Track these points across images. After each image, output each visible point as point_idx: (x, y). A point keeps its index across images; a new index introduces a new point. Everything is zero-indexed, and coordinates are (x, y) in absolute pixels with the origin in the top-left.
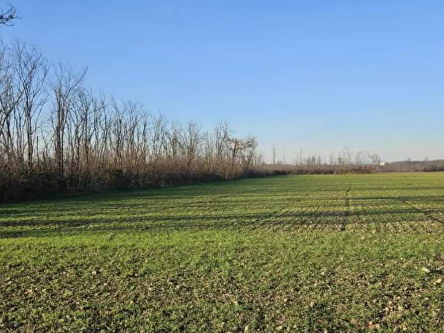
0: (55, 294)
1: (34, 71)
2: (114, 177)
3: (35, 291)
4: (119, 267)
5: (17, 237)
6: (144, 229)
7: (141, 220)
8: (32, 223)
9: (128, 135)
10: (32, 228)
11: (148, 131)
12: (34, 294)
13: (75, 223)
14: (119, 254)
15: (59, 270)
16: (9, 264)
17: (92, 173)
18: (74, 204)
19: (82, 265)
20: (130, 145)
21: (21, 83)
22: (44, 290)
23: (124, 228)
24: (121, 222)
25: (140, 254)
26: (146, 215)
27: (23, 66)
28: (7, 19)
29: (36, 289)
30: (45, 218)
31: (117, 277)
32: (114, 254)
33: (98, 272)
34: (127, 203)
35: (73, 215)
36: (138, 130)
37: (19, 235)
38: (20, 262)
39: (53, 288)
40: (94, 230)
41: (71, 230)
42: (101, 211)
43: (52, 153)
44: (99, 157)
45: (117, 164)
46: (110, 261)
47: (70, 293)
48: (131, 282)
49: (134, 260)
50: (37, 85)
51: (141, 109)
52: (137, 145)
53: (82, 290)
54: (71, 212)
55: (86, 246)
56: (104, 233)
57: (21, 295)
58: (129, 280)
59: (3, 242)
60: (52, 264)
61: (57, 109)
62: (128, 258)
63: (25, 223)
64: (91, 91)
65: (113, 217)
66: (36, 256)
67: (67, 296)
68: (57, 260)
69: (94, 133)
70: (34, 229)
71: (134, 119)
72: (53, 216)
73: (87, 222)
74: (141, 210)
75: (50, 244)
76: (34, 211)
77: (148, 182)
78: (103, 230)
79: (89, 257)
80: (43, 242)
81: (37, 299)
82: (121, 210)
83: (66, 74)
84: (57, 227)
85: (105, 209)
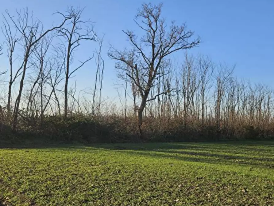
0: (222, 200)
1: (207, 69)
2: (248, 131)
3: (211, 196)
4: (259, 190)
5: (198, 162)
6: (271, 167)
7: (268, 161)
8: (204, 155)
9: (258, 105)
10: (205, 158)
11: (271, 102)
12: (211, 197)
13: (227, 158)
14: (257, 181)
15: (223, 185)
16: (196, 177)
17: (235, 128)
18: (226, 146)
19: (235, 184)
20: (258, 111)
21: (200, 77)
22: (216, 196)
23: (258, 165)
24: (255, 160)
25: (271, 184)
26: (271, 157)
27: (202, 67)
28: (196, 44)
29: (212, 194)
30: (210, 152)
31: (259, 196)
32: (254, 181)
33: (246, 191)
34: (257, 148)
35: (226, 152)
36: (264, 102)
37: (199, 160)
38: (202, 176)
39: (221, 196)
40: (239, 163)
41: (226, 162)
42: (241, 152)
43: (214, 115)
44: (240, 118)
45: (250, 123)
46: (252, 185)
47: (231, 201)
48: (268, 201)
49: (268, 186)
50: (208, 77)
51: (266, 88)
52: (263, 111)
53: (238, 200)
54: (224, 150)
55: (236, 173)
56: (245, 166)
57: (204, 196)
58: (267, 200)
59: (192, 164)
60: (219, 181)
61: (217, 90)
62: (264, 185)
63: (200, 154)
64: (237, 79)
65: (250, 156)
66: (210, 174)
67: (229, 202)
68: (221, 178)
69: (237, 104)
70: (206, 158)
71: (262, 95)
72: (215, 151)
73: (234, 158)
74: (267, 154)
75: (216, 168)
76: (204, 148)
77: (270, 136)
78: (245, 164)
79: (239, 180)
80: (212, 167)
81: (213, 201)
82: (254, 152)
83: (223, 71)
84: (218, 159)
85: (244, 151)
